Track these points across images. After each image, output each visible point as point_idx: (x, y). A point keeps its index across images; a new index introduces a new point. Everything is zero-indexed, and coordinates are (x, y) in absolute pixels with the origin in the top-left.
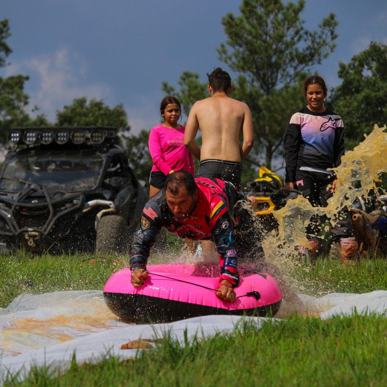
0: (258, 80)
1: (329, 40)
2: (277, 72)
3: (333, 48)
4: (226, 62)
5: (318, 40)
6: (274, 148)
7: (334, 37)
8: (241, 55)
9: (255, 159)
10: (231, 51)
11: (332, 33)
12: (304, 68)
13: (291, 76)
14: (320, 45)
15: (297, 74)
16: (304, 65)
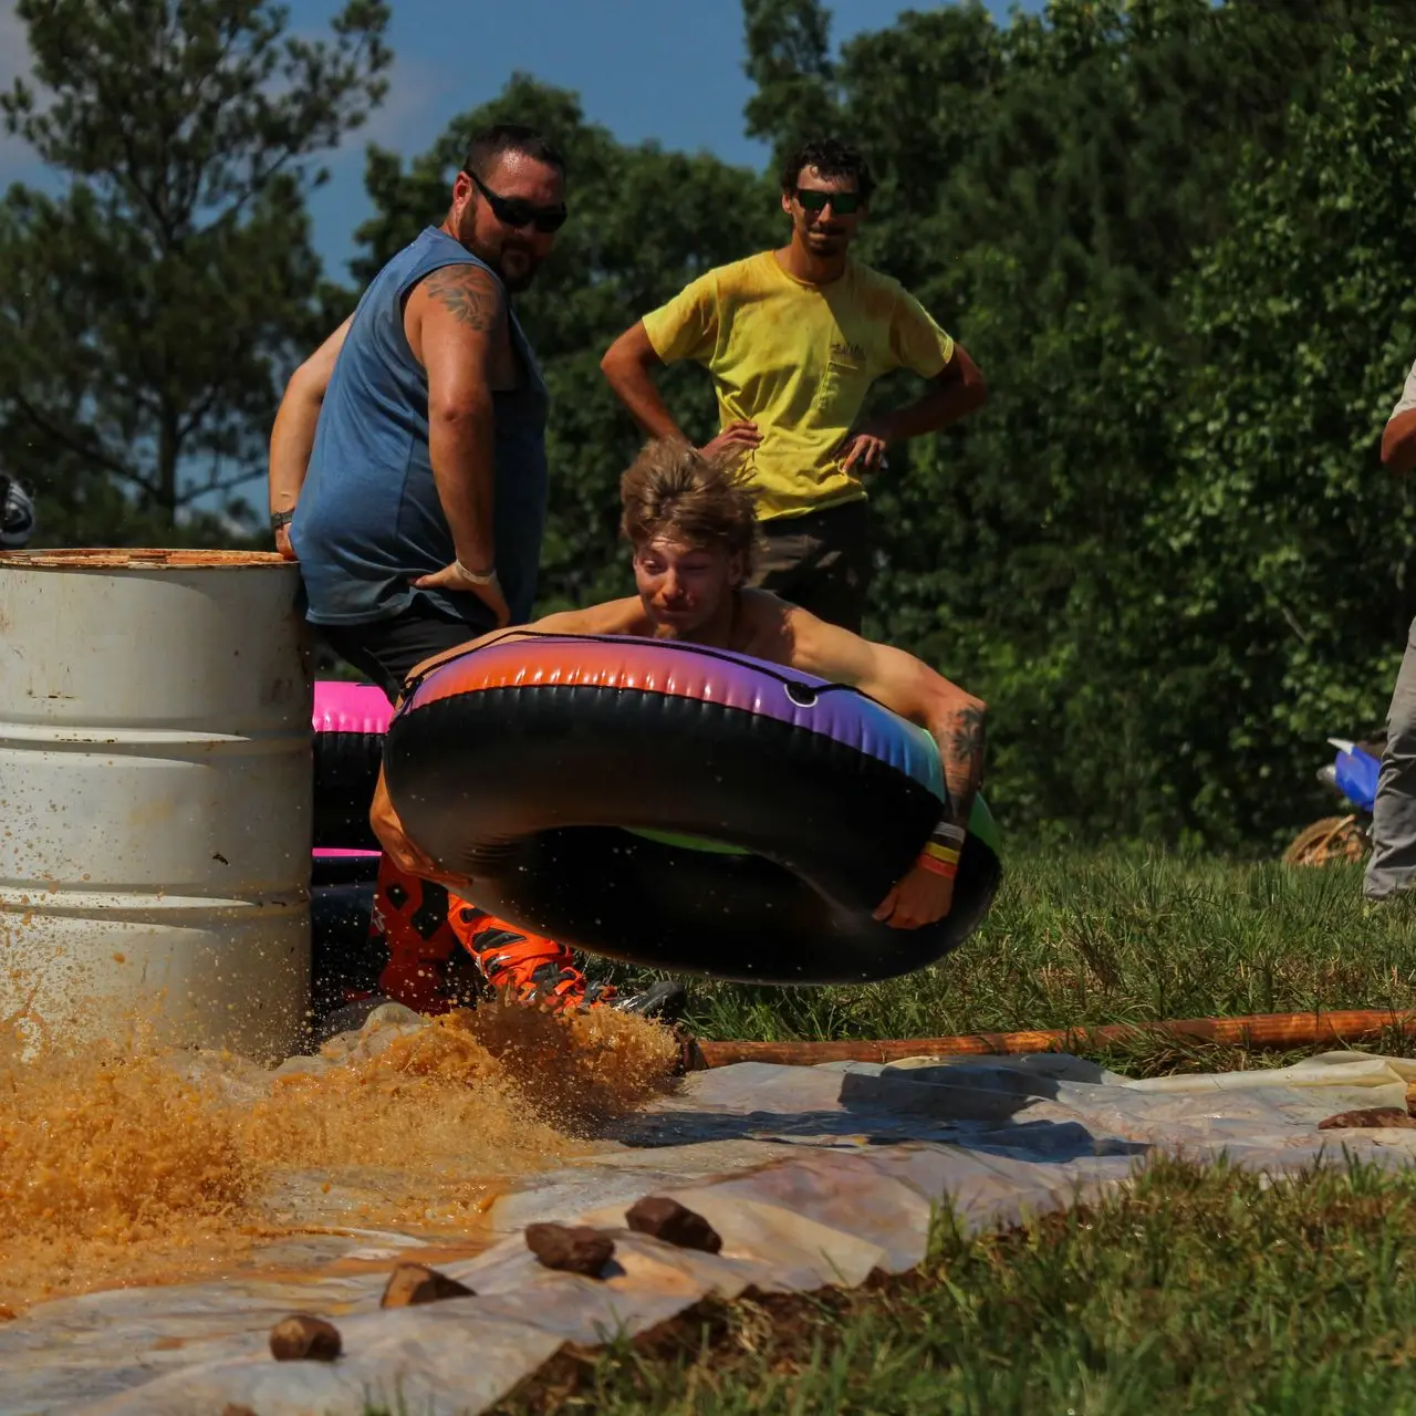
0: (133, 199)
1: (362, 71)
2: (198, 172)
3: (377, 94)
4: (30, 136)
5: (328, 70)
6: (184, 421)
7: (379, 59)
8: (77, 115)
9: (121, 456)
10: (46, 100)
11: (374, 49)
12: (283, 159)
13: (241, 186)
14: (337, 87)
15: (258, 183)
16: (283, 150)
